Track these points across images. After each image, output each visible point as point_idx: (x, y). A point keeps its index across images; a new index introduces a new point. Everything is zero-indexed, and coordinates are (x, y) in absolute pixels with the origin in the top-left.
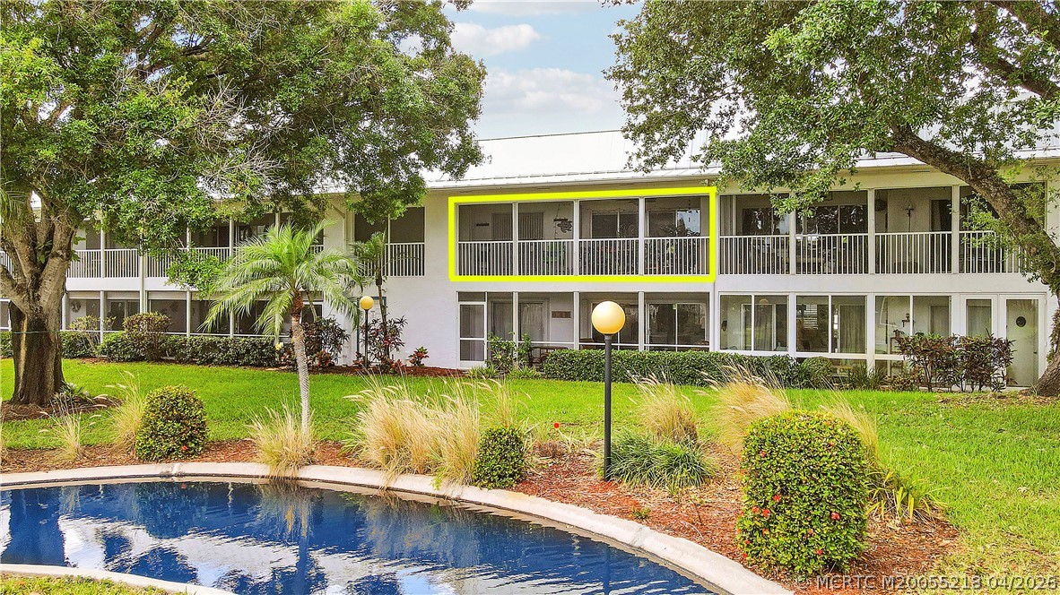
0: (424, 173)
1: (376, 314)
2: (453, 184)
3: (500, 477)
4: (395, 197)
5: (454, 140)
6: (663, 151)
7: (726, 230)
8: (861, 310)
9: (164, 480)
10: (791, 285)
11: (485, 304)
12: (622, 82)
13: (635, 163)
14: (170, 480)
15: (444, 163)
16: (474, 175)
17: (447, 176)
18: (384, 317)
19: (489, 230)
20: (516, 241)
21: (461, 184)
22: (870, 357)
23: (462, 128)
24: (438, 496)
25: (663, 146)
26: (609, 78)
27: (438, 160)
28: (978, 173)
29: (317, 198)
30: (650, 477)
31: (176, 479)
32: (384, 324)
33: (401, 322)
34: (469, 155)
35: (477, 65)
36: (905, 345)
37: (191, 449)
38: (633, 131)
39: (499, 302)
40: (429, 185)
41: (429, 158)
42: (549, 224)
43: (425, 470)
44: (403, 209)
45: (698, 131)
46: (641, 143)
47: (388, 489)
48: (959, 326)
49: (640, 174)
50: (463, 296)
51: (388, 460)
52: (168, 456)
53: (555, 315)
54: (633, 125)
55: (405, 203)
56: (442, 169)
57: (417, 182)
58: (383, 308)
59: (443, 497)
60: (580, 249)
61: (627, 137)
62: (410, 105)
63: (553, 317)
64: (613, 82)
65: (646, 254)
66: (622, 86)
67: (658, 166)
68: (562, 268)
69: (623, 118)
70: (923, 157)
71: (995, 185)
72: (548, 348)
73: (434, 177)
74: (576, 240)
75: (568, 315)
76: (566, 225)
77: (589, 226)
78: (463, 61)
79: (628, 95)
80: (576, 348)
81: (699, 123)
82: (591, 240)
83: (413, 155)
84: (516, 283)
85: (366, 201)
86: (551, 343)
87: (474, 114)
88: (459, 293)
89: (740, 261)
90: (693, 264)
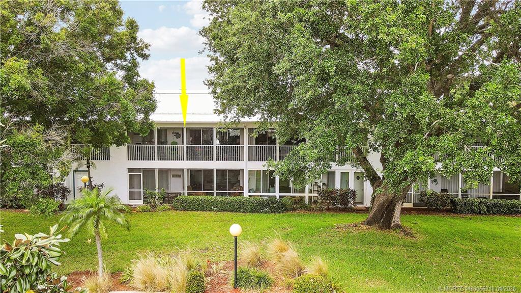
7: (251, 143)
11: (141, 174)
20: (156, 145)
22: (307, 195)
33: (102, 186)
39: (149, 173)
42: (171, 137)
43: (164, 290)
48: (338, 184)
50: (130, 170)
53: (173, 176)
58: (91, 178)
60: (187, 149)
63: (173, 177)
65: (217, 152)
68: (179, 157)
72: (171, 194)
74: (185, 145)
75: (179, 176)
76: (178, 135)
80: (185, 193)
82: (192, 145)
84: (157, 164)
86: (172, 191)
88: (128, 169)
89: (257, 156)
90: (237, 157)
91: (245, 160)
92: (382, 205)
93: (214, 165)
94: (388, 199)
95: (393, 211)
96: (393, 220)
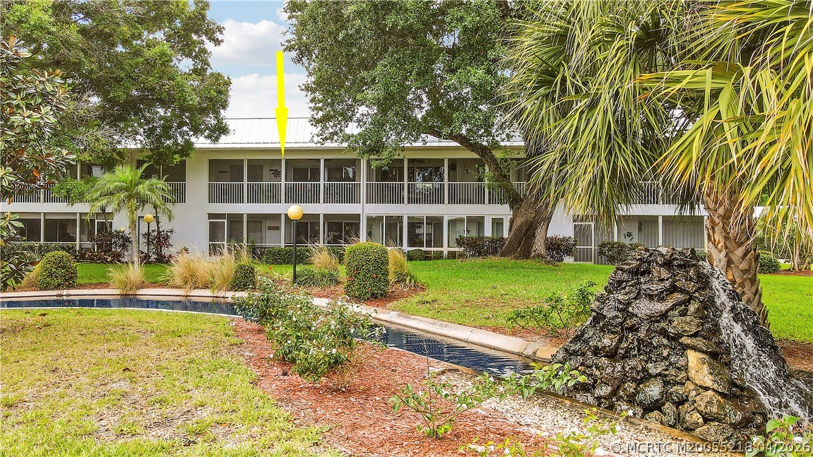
0: (193, 139)
1: (154, 226)
2: (212, 146)
3: (244, 286)
4: (175, 153)
5: (212, 121)
6: (331, 133)
7: (370, 179)
8: (441, 225)
9: (58, 298)
10: (406, 210)
11: (226, 221)
12: (310, 93)
13: (316, 139)
14: (62, 298)
15: (206, 134)
16: (225, 142)
17: (209, 141)
18: (158, 228)
19: (228, 174)
20: (245, 182)
21: (218, 146)
22: (445, 249)
23: (217, 113)
24: (213, 297)
25: (331, 130)
26: (302, 90)
27: (202, 132)
28: (484, 151)
29: (120, 152)
30: (314, 283)
31: (65, 298)
32: (159, 233)
33: (171, 231)
34: (221, 129)
35: (226, 78)
36: (460, 242)
37: (70, 284)
38: (315, 122)
39: (235, 219)
40: (197, 146)
41: (196, 130)
42: (266, 172)
43: (206, 287)
44: (179, 159)
45: (350, 123)
46: (320, 128)
47: (187, 296)
48: (488, 232)
49: (319, 145)
50: (211, 216)
51: (186, 283)
52: (58, 287)
53: (270, 228)
54: (315, 119)
55: (181, 156)
56: (206, 137)
57: (189, 144)
58: (158, 222)
59: (216, 297)
60: (286, 188)
61: (312, 125)
62: (191, 103)
63: (269, 229)
64: (304, 93)
65: (324, 192)
66: (310, 96)
67: (329, 141)
68: (274, 199)
69: (309, 113)
70: (461, 143)
71: (490, 159)
72: (265, 248)
73: (201, 142)
74: (283, 182)
75: (278, 228)
76: (277, 174)
77: (291, 175)
78: (217, 77)
79: (312, 101)
80: (283, 246)
81: (350, 119)
82: (292, 183)
83: (185, 128)
84: (246, 208)
85: (154, 154)
86: (267, 245)
87: (224, 107)
88: (209, 214)
89: (378, 196)
90: (352, 198)
91: (361, 202)
92: (520, 228)
93: (322, 208)
94: (527, 221)
95: (534, 236)
96: (534, 249)
